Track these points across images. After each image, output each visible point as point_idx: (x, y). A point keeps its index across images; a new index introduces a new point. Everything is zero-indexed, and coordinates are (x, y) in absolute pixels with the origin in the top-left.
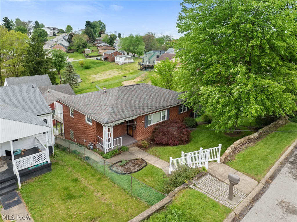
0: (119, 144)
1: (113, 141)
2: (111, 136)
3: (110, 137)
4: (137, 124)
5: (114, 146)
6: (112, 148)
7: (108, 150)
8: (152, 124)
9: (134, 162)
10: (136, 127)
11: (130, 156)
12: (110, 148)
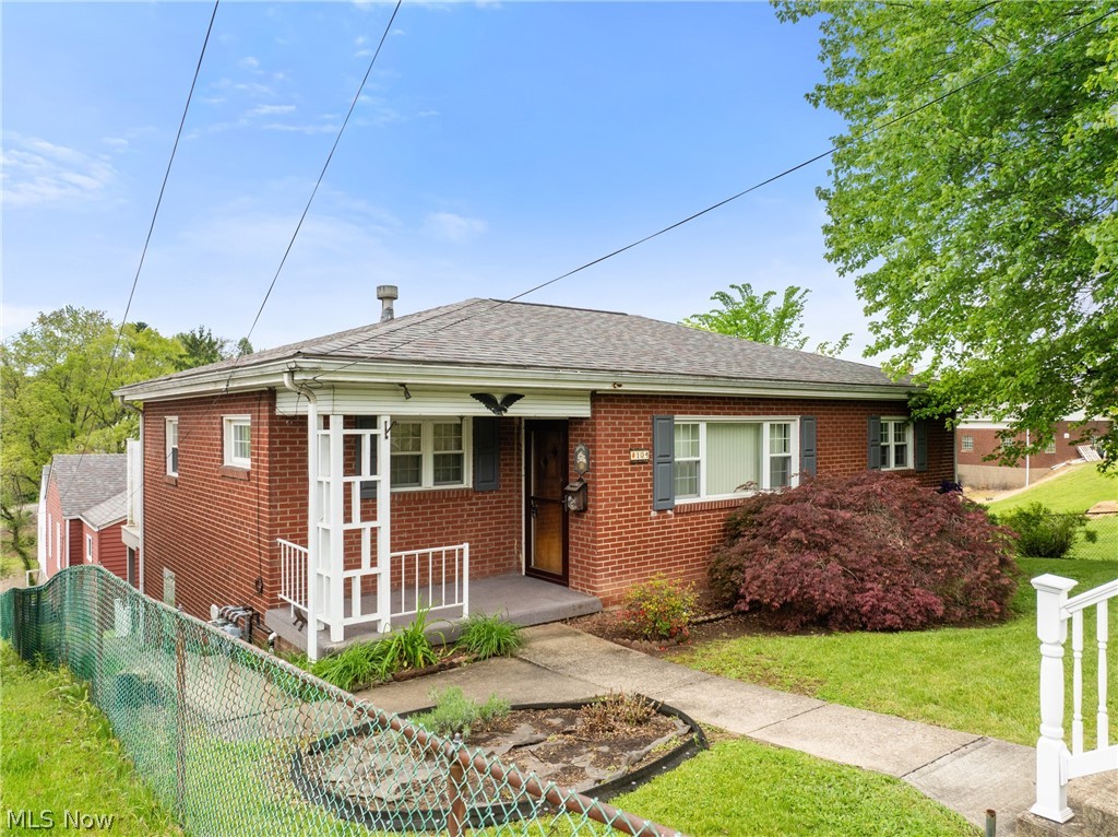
0: (450, 599)
1: (395, 564)
2: (369, 512)
3: (356, 523)
4: (592, 467)
5: (395, 606)
6: (384, 627)
7: (337, 636)
8: (705, 496)
9: (571, 720)
10: (585, 486)
11: (530, 683)
12: (358, 618)
